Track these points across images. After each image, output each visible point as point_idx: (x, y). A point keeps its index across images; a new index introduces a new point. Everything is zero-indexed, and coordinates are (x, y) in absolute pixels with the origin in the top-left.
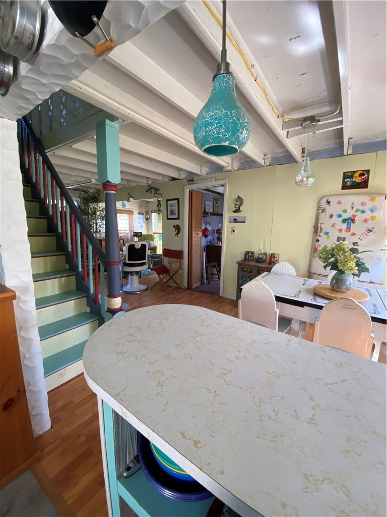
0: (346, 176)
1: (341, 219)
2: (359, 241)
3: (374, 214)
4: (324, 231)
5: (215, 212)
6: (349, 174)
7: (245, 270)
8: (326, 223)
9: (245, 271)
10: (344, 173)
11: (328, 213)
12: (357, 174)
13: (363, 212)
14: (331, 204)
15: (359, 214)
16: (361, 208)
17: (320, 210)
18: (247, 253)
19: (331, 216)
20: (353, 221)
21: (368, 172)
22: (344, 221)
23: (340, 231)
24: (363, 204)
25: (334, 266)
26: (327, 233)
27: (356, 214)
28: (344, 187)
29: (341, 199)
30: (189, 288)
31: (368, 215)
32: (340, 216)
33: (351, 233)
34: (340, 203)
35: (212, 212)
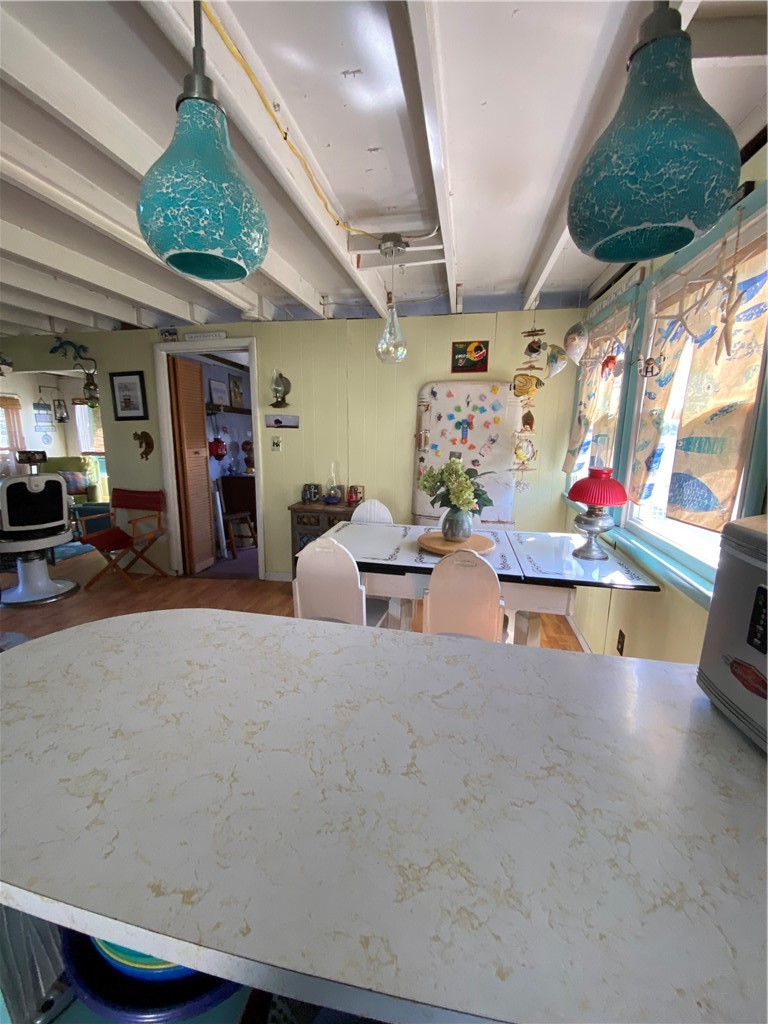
0: (458, 349)
1: (454, 422)
2: (479, 458)
3: (499, 413)
4: (431, 442)
5: (234, 405)
6: (461, 346)
7: (305, 520)
8: (433, 430)
9: (305, 524)
10: (454, 344)
11: (434, 413)
12: (471, 348)
13: (483, 410)
14: (438, 396)
15: (477, 413)
16: (480, 404)
17: (423, 407)
18: (307, 488)
19: (439, 418)
20: (469, 425)
21: (486, 344)
22: (458, 425)
23: (454, 441)
24: (482, 398)
25: (445, 500)
26: (434, 447)
27: (473, 413)
28: (456, 369)
29: (452, 388)
30: (188, 571)
31: (489, 415)
32: (451, 417)
33: (468, 445)
34: (450, 395)
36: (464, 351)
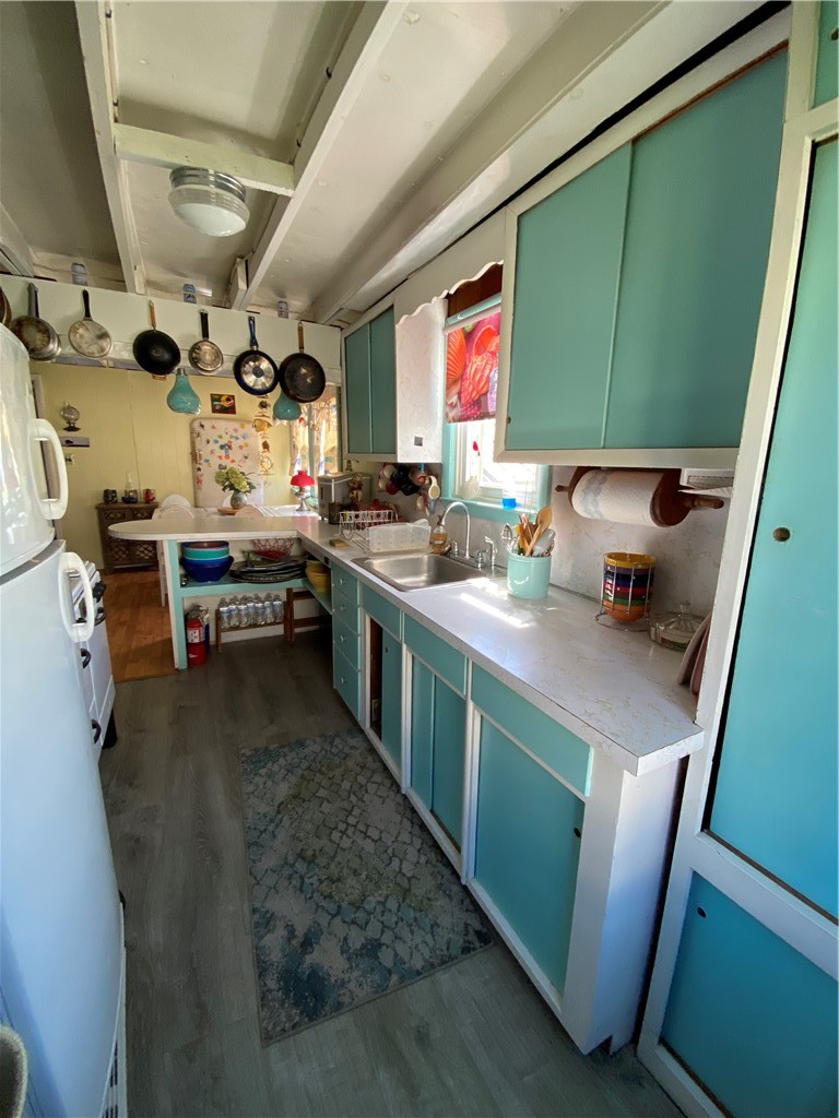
0: (215, 398)
1: (218, 445)
3: (247, 441)
4: (203, 458)
6: (217, 397)
7: (111, 516)
8: (204, 451)
10: (212, 395)
11: (204, 438)
12: (223, 398)
13: (237, 438)
14: (205, 427)
15: (233, 440)
16: (235, 434)
17: (195, 434)
18: (106, 492)
19: (208, 442)
20: (230, 447)
21: (233, 397)
22: (222, 447)
23: (220, 457)
24: (236, 430)
25: (232, 487)
26: (207, 461)
27: (231, 440)
28: (214, 411)
29: (213, 422)
31: (241, 442)
33: (230, 459)
34: (213, 427)
36: (219, 400)
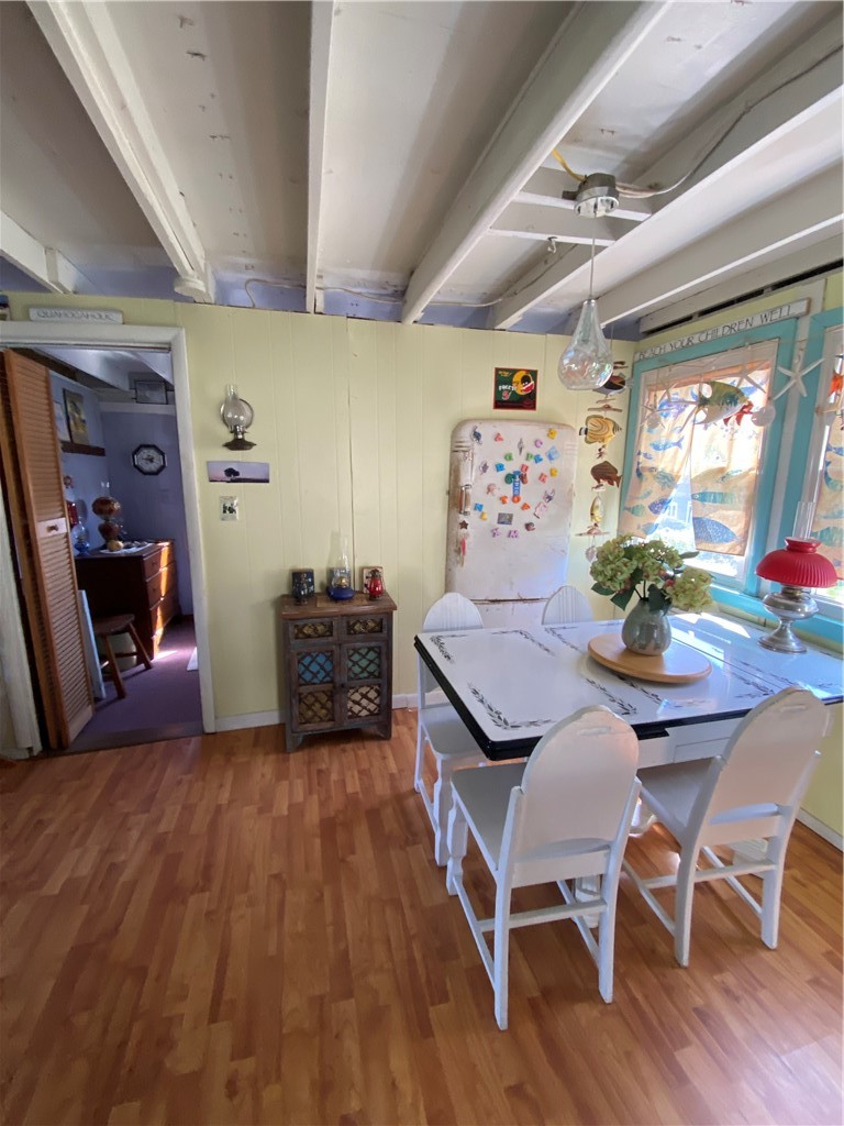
0: (503, 377)
1: (503, 474)
2: (534, 520)
3: (555, 464)
4: (473, 501)
5: (77, 441)
6: (506, 374)
8: (476, 487)
9: (309, 636)
10: (497, 370)
11: (478, 460)
12: (517, 378)
13: (538, 459)
14: (482, 439)
15: (531, 463)
16: (535, 451)
17: (456, 449)
19: (485, 468)
20: (523, 478)
21: (534, 373)
22: (509, 478)
23: (503, 500)
24: (537, 443)
26: (478, 507)
27: (527, 463)
29: (500, 428)
31: (545, 466)
32: (500, 468)
33: (520, 504)
34: (498, 438)
35: (67, 438)
36: (509, 382)
